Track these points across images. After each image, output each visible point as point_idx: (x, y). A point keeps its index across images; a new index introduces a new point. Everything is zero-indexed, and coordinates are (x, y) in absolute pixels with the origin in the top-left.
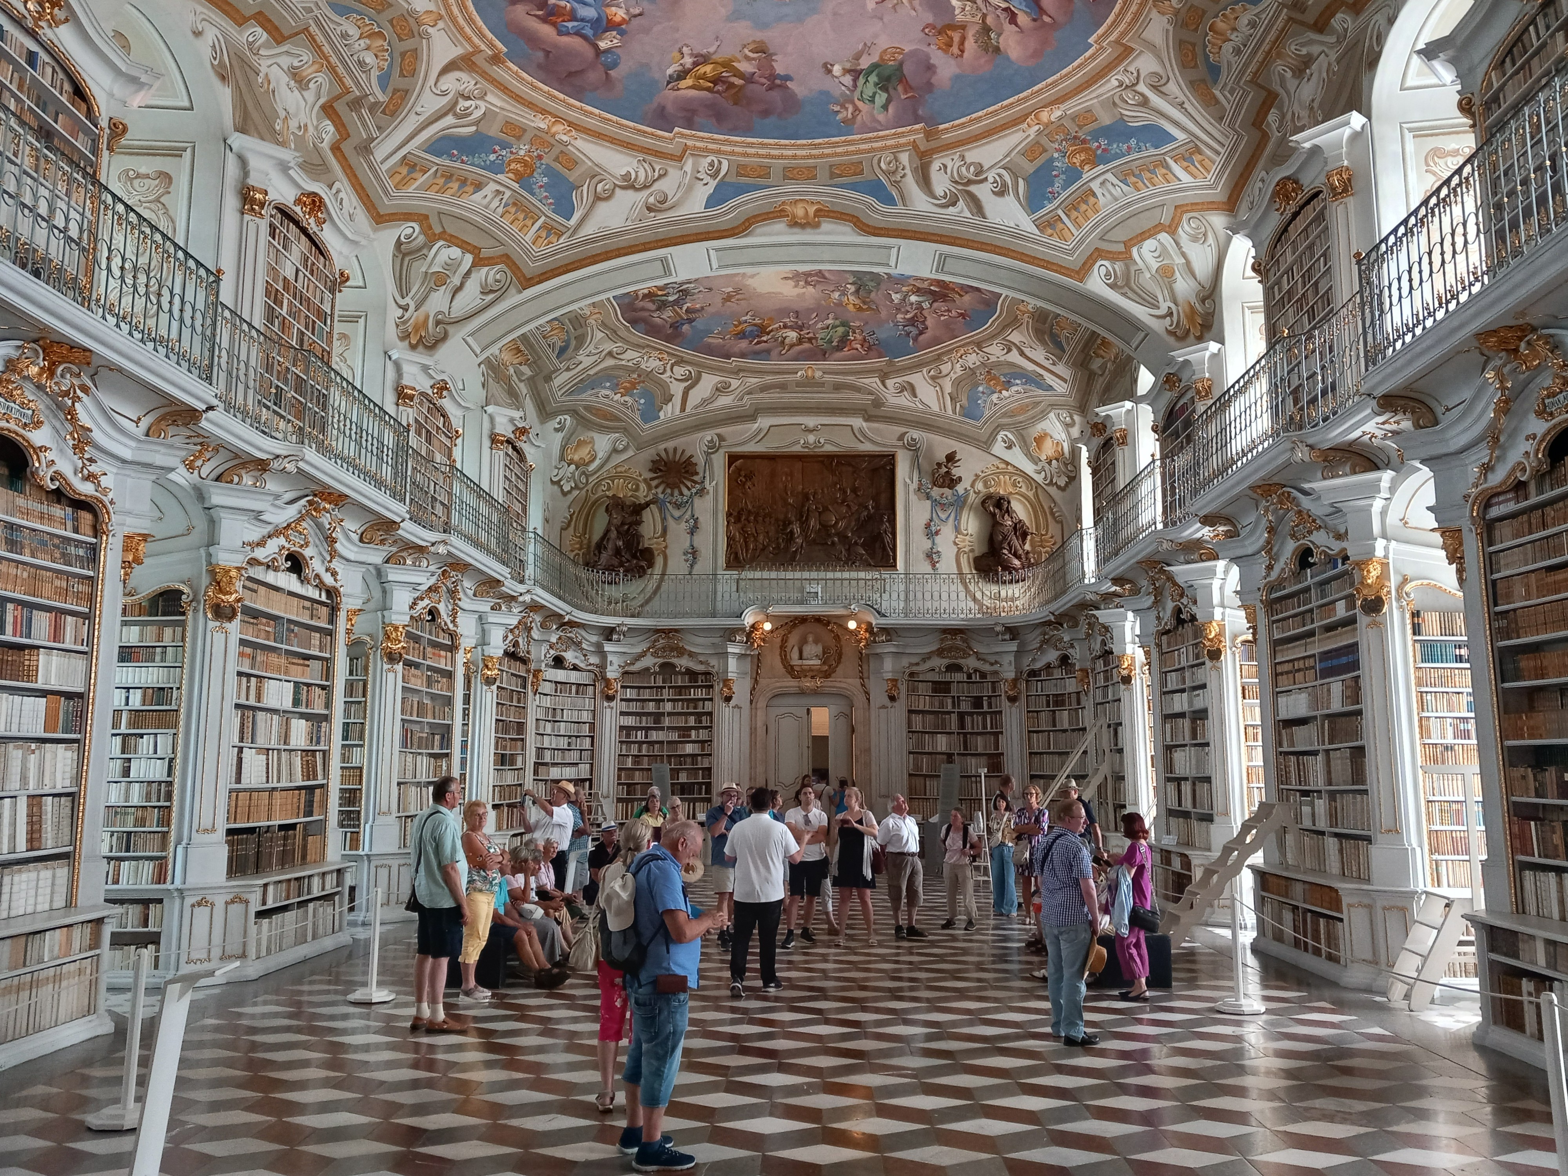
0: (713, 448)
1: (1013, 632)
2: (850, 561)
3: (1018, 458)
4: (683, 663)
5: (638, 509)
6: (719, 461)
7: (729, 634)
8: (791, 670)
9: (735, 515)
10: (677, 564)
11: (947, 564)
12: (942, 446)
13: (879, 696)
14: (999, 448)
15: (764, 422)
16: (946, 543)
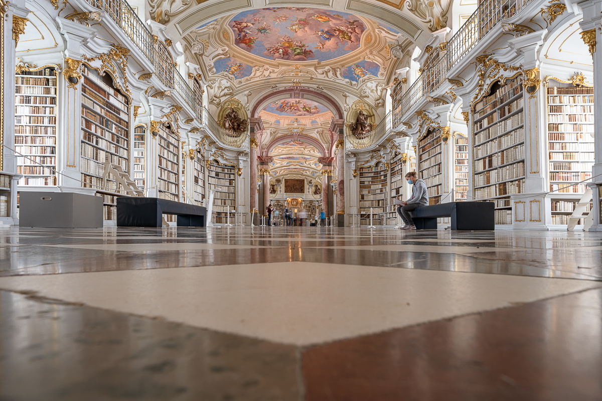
0: (283, 178)
1: (318, 201)
2: (299, 192)
3: (319, 180)
4: (280, 204)
5: (274, 186)
6: (284, 180)
7: (285, 201)
8: (292, 205)
9: (285, 186)
10: (279, 192)
11: (310, 193)
12: (310, 179)
13: (302, 208)
14: (317, 179)
15: (289, 175)
16: (310, 190)
